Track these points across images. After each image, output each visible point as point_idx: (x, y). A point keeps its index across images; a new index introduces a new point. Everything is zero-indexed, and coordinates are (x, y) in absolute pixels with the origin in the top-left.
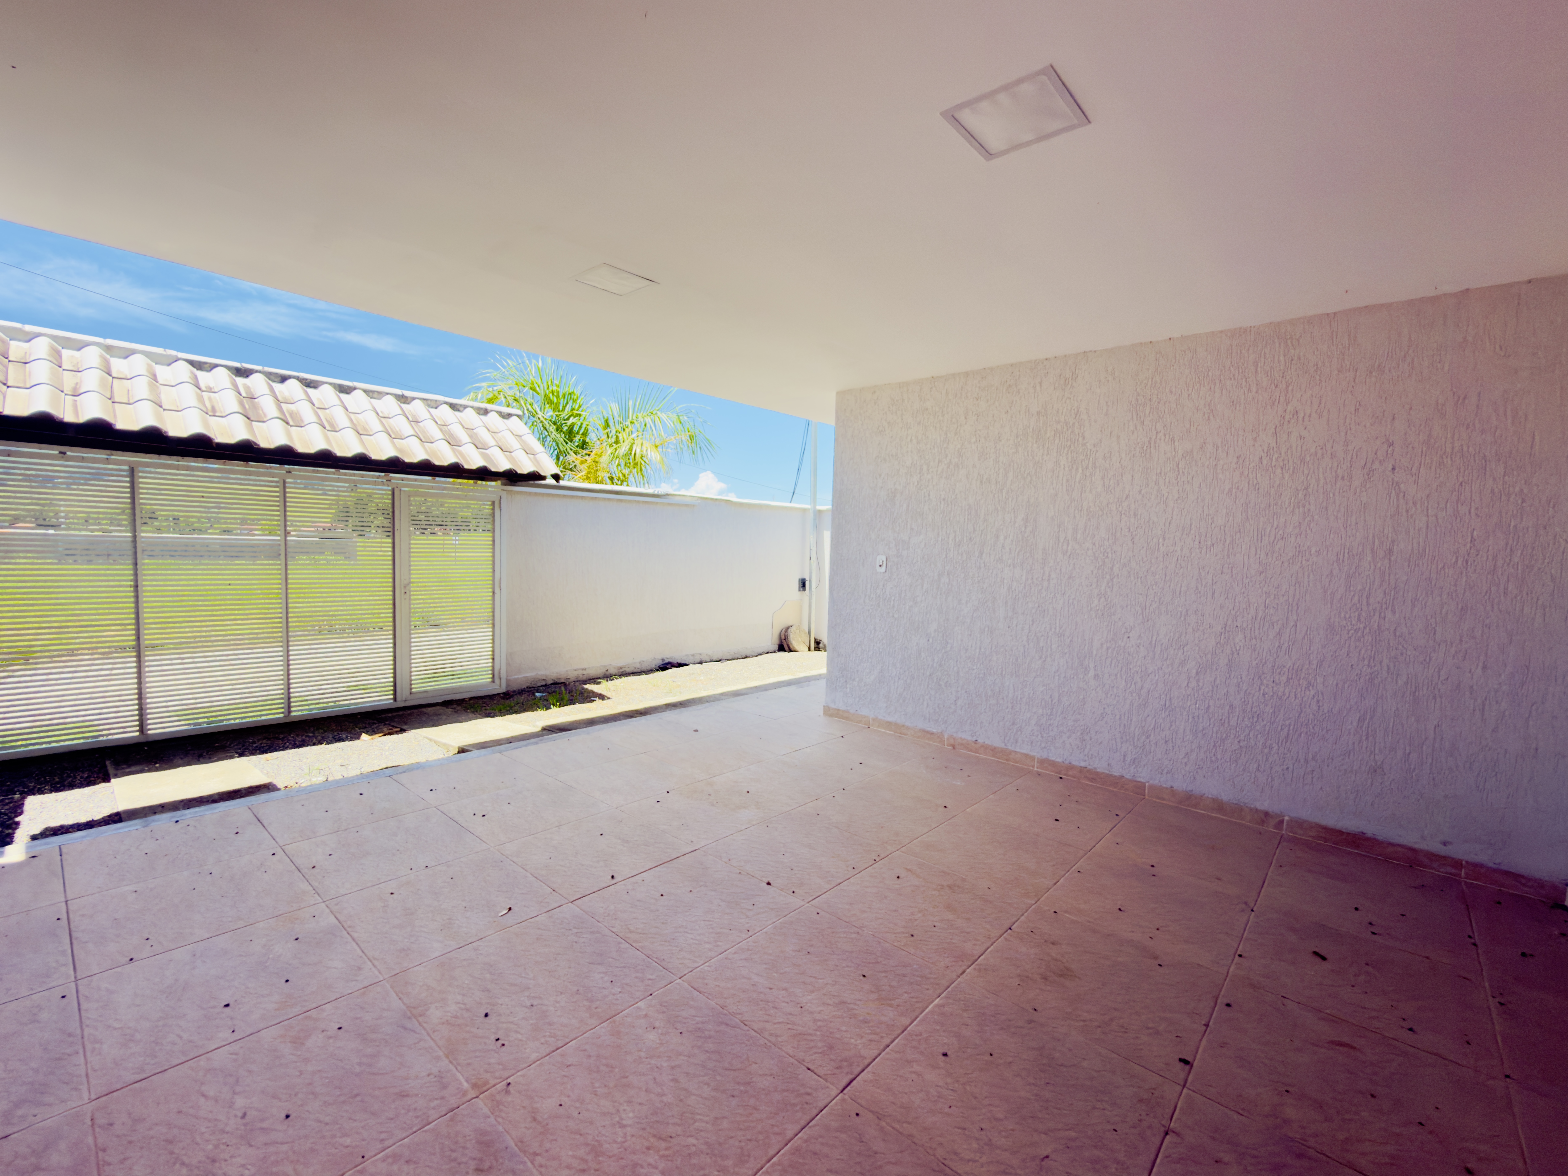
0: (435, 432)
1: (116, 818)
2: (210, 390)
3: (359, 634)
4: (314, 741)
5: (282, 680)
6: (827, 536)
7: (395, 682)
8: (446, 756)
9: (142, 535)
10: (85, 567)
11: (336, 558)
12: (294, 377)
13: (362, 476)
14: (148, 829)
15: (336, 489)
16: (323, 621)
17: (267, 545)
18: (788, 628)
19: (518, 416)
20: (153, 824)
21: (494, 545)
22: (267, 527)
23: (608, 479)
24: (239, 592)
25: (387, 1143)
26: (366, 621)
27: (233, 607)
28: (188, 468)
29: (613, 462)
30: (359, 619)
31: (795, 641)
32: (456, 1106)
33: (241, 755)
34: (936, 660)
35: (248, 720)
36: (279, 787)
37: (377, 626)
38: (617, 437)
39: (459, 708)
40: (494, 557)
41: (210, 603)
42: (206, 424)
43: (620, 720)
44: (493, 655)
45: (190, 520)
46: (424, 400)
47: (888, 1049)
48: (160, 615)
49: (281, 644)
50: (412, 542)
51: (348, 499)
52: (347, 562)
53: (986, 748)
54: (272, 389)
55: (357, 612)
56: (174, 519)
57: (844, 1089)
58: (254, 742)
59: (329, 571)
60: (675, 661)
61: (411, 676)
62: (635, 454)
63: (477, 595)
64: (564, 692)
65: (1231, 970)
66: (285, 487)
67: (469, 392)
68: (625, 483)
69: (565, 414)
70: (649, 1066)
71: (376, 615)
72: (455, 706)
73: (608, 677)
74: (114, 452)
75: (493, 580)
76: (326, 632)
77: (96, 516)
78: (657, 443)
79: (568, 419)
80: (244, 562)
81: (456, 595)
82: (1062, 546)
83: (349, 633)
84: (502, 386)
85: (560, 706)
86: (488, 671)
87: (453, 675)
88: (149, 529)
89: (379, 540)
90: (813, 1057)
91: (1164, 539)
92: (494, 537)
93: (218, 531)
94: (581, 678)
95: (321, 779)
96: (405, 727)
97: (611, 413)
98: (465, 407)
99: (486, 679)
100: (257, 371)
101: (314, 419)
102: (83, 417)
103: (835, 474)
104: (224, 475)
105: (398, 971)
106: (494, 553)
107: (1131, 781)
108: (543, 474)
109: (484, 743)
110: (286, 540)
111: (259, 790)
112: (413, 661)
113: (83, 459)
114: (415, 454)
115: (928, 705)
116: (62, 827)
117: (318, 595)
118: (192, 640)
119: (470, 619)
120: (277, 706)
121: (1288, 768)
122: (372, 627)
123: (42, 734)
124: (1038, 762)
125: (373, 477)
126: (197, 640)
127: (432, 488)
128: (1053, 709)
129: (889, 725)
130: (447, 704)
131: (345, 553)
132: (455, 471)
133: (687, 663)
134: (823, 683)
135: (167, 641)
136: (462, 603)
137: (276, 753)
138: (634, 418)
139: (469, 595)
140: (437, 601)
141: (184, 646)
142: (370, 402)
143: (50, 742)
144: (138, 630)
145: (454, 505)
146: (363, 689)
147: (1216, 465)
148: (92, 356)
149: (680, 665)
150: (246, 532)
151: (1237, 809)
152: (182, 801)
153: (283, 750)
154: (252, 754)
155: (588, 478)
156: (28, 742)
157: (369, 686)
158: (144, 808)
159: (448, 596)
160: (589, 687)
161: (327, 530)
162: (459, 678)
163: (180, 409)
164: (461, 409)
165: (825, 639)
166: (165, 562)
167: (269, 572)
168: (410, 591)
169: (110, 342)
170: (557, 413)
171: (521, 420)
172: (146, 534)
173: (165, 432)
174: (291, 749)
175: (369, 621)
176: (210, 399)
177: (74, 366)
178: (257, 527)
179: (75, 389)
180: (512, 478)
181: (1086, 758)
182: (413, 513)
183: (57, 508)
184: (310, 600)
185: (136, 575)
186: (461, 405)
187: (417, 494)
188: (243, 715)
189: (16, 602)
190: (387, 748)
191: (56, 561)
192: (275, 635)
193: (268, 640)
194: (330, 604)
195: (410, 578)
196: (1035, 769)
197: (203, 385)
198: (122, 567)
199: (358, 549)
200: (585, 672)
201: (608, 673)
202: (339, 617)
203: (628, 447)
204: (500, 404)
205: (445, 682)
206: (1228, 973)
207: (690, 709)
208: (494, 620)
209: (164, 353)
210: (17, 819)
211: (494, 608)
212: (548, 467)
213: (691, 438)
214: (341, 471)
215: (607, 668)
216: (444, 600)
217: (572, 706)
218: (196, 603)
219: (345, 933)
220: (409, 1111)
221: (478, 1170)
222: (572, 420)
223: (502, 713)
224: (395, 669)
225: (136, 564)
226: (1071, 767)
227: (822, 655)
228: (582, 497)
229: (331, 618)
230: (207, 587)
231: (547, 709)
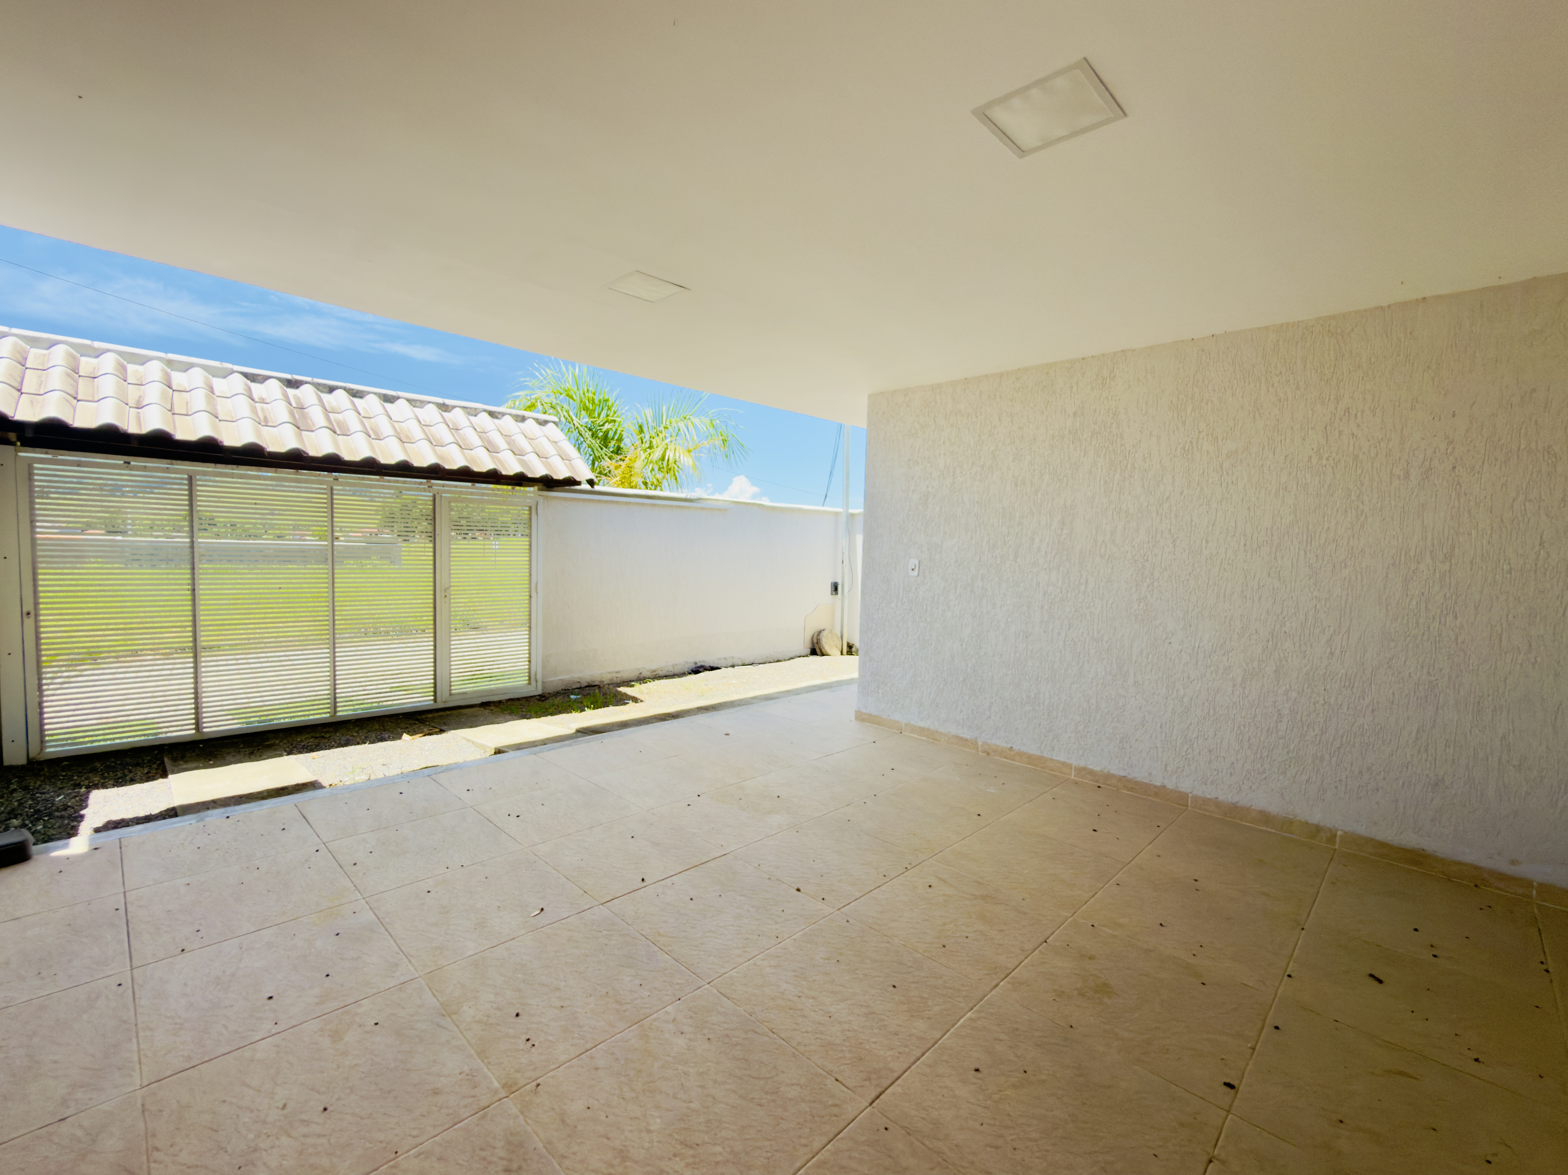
0: (475, 440)
1: (172, 813)
2: (263, 401)
3: (403, 637)
4: (358, 740)
5: (329, 680)
6: (859, 539)
7: (435, 684)
8: (483, 756)
9: (200, 540)
10: (149, 571)
11: (382, 562)
12: (341, 388)
13: (404, 483)
14: (201, 824)
15: (382, 495)
16: (369, 623)
17: (318, 549)
18: (820, 632)
19: (554, 422)
20: (207, 819)
21: (530, 549)
22: (318, 533)
23: (642, 485)
24: (291, 595)
25: (420, 1140)
26: (409, 623)
27: (285, 610)
28: (241, 476)
29: (647, 467)
30: (402, 622)
31: (827, 644)
32: (487, 1104)
33: (290, 753)
34: (970, 665)
35: (296, 719)
36: (324, 785)
37: (420, 629)
38: (651, 442)
39: (497, 709)
40: (530, 561)
41: (263, 606)
42: (259, 434)
43: (652, 723)
44: (530, 657)
45: (246, 526)
46: (464, 408)
47: (918, 1062)
48: (217, 617)
49: (328, 646)
50: (452, 546)
51: (393, 505)
52: (392, 567)
53: (1021, 754)
54: (320, 400)
55: (401, 615)
56: (231, 525)
57: (873, 1102)
58: (302, 741)
59: (375, 575)
60: (707, 665)
61: (451, 678)
62: (668, 460)
63: (515, 598)
64: (598, 694)
65: (1279, 992)
66: (332, 494)
67: (507, 401)
68: (659, 488)
69: (600, 421)
70: (676, 1072)
71: (419, 618)
72: (493, 708)
73: (642, 680)
74: (174, 462)
75: (530, 584)
76: (371, 634)
77: (159, 522)
78: (691, 448)
79: (603, 425)
80: (296, 566)
81: (495, 599)
82: (1100, 549)
83: (392, 636)
84: (539, 394)
85: (594, 709)
86: (525, 673)
87: (491, 677)
88: (208, 534)
89: (423, 545)
90: (842, 1068)
91: (1207, 542)
92: (530, 542)
93: (271, 537)
94: (615, 680)
95: (364, 777)
96: (444, 728)
97: (645, 419)
98: (504, 414)
99: (522, 681)
100: (307, 383)
101: (359, 427)
102: (145, 429)
103: (867, 477)
104: (278, 483)
105: (433, 969)
106: (530, 557)
107: (1172, 791)
108: (578, 479)
109: (520, 744)
110: (333, 545)
111: (305, 788)
112: (452, 663)
113: (145, 468)
114: (455, 461)
115: (961, 711)
116: (123, 820)
117: (364, 598)
118: (247, 642)
119: (508, 622)
120: (324, 706)
121: (1340, 780)
122: (414, 629)
123: (107, 731)
124: (1075, 771)
125: (415, 483)
126: (251, 641)
127: (472, 494)
128: (1091, 716)
129: (922, 731)
130: (485, 705)
131: (390, 558)
132: (493, 477)
133: (719, 666)
134: (854, 688)
135: (223, 643)
136: (501, 607)
137: (322, 752)
138: (668, 423)
139: (507, 598)
140: (477, 604)
141: (239, 647)
142: (413, 411)
143: (114, 739)
144: (195, 632)
145: (494, 511)
146: (405, 690)
147: (1262, 465)
148: (154, 370)
149: (712, 669)
150: (298, 537)
151: (1287, 823)
152: (233, 797)
153: (329, 749)
154: (301, 753)
155: (622, 483)
156: (94, 738)
157: (411, 687)
158: (198, 804)
159: (487, 599)
160: (623, 689)
161: (373, 535)
162: (497, 680)
163: (234, 420)
164: (500, 416)
165: (857, 643)
166: (223, 566)
167: (319, 576)
168: (450, 595)
169: (171, 356)
170: (592, 420)
171: (557, 426)
172: (202, 540)
173: (221, 442)
174: (337, 747)
175: (412, 623)
176: (262, 409)
177: (138, 380)
178: (308, 533)
179: (138, 402)
180: (548, 483)
181: (1126, 767)
182: (455, 518)
183: (125, 516)
184: (357, 603)
185: (193, 579)
186: (499, 413)
187: (456, 500)
188: (292, 715)
189: (86, 605)
190: (427, 748)
191: (123, 566)
192: (324, 637)
193: (317, 642)
194: (375, 607)
195: (450, 582)
196: (1073, 777)
197: (256, 397)
198: (183, 571)
199: (403, 553)
200: (618, 675)
201: (641, 676)
202: (384, 620)
203: (662, 452)
204: (538, 412)
205: (484, 684)
206: (1276, 995)
207: (722, 712)
208: (530, 623)
209: (220, 366)
210: (82, 812)
211: (530, 611)
212: (583, 472)
213: (724, 441)
214: (385, 478)
215: (641, 671)
216: (484, 604)
217: (606, 708)
218: (251, 606)
219: (383, 929)
220: (441, 1108)
221: (507, 1170)
222: (607, 426)
223: (538, 715)
224: (435, 671)
225: (193, 569)
226: (1109, 776)
227: (854, 659)
228: (617, 502)
229: (376, 621)
230: (261, 591)
231: (581, 712)
